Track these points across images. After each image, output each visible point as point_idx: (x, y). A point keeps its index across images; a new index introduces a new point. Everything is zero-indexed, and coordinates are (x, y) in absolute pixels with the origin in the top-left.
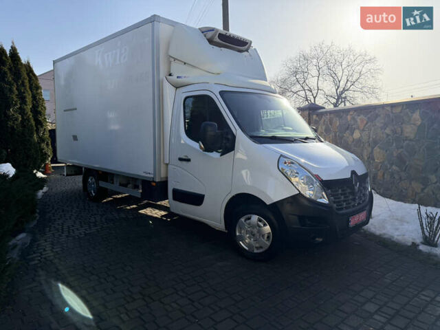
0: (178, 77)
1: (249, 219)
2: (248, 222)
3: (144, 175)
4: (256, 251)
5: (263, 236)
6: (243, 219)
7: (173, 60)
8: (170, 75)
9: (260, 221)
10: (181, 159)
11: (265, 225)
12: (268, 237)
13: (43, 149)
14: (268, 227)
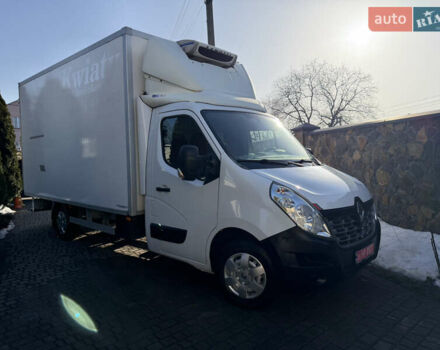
0: (154, 96)
1: (239, 258)
2: (237, 261)
3: (117, 208)
4: (248, 297)
5: (256, 278)
6: (231, 259)
7: (147, 77)
8: (145, 94)
9: (252, 260)
10: (159, 189)
11: (257, 265)
12: (262, 280)
13: (12, 182)
14: (262, 267)
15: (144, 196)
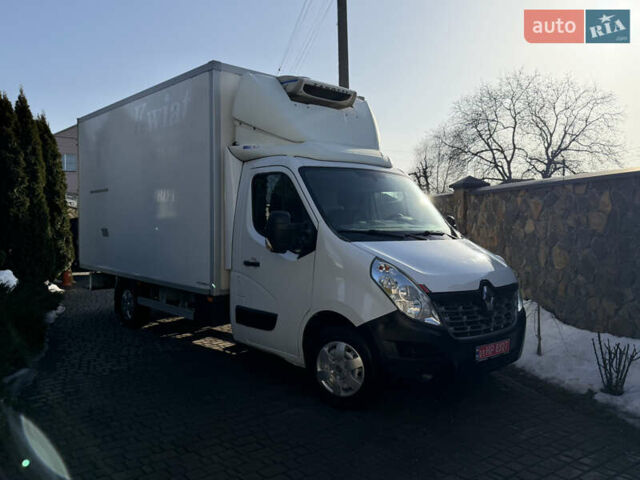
0: (245, 147)
1: (335, 347)
2: (332, 352)
3: (197, 286)
4: (343, 394)
5: (353, 372)
6: (326, 349)
7: (237, 123)
8: (234, 144)
9: (349, 350)
10: (247, 264)
11: (355, 356)
12: (360, 374)
13: (61, 249)
14: (359, 359)
15: (229, 271)
